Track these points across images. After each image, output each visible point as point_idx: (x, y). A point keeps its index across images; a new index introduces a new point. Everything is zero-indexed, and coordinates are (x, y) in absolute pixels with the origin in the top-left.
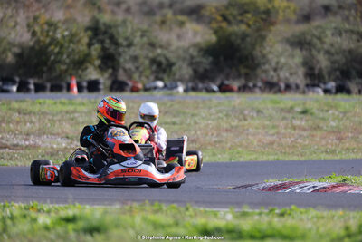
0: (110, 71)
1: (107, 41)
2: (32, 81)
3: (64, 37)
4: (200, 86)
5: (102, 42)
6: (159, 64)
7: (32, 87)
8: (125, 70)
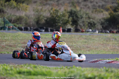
0: (75, 26)
1: (75, 16)
2: (49, 29)
3: (61, 15)
4: (104, 31)
5: (73, 17)
6: (91, 24)
7: (49, 30)
8: (80, 25)
